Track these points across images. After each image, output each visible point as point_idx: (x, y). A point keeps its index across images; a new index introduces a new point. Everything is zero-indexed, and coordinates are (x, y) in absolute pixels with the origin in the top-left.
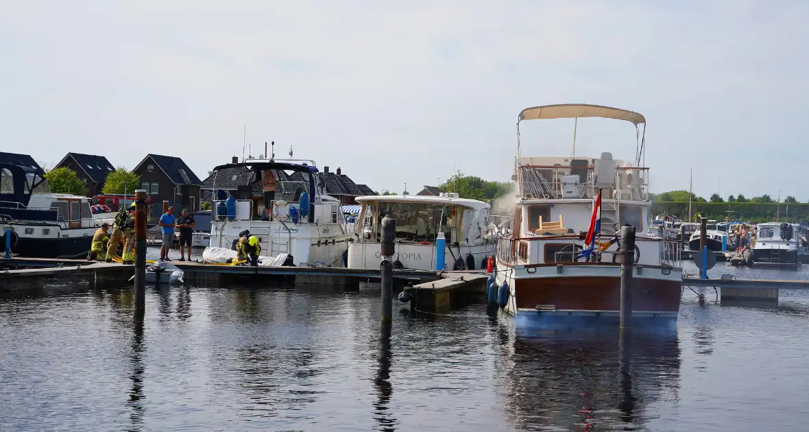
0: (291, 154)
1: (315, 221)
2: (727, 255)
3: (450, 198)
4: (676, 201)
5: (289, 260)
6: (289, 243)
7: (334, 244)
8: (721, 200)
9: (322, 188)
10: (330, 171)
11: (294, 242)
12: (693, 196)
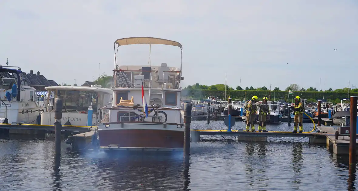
0: (7, 63)
1: (21, 100)
2: (243, 118)
3: (97, 88)
4: (219, 90)
5: (6, 121)
6: (6, 113)
7: (31, 112)
8: (241, 89)
9: (25, 82)
10: (33, 73)
11: (9, 111)
12: (227, 87)
